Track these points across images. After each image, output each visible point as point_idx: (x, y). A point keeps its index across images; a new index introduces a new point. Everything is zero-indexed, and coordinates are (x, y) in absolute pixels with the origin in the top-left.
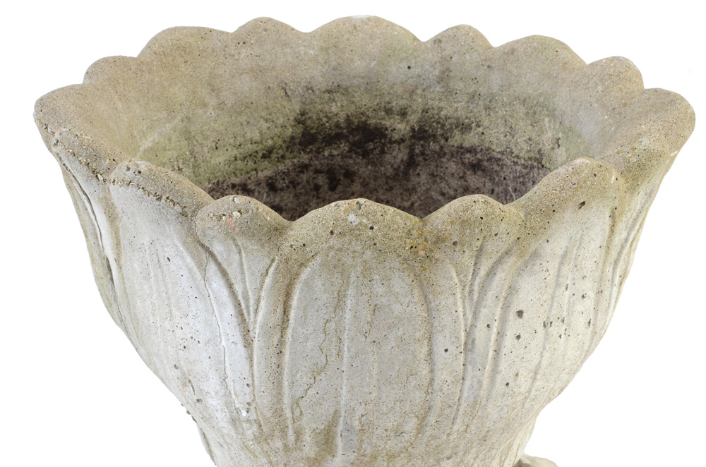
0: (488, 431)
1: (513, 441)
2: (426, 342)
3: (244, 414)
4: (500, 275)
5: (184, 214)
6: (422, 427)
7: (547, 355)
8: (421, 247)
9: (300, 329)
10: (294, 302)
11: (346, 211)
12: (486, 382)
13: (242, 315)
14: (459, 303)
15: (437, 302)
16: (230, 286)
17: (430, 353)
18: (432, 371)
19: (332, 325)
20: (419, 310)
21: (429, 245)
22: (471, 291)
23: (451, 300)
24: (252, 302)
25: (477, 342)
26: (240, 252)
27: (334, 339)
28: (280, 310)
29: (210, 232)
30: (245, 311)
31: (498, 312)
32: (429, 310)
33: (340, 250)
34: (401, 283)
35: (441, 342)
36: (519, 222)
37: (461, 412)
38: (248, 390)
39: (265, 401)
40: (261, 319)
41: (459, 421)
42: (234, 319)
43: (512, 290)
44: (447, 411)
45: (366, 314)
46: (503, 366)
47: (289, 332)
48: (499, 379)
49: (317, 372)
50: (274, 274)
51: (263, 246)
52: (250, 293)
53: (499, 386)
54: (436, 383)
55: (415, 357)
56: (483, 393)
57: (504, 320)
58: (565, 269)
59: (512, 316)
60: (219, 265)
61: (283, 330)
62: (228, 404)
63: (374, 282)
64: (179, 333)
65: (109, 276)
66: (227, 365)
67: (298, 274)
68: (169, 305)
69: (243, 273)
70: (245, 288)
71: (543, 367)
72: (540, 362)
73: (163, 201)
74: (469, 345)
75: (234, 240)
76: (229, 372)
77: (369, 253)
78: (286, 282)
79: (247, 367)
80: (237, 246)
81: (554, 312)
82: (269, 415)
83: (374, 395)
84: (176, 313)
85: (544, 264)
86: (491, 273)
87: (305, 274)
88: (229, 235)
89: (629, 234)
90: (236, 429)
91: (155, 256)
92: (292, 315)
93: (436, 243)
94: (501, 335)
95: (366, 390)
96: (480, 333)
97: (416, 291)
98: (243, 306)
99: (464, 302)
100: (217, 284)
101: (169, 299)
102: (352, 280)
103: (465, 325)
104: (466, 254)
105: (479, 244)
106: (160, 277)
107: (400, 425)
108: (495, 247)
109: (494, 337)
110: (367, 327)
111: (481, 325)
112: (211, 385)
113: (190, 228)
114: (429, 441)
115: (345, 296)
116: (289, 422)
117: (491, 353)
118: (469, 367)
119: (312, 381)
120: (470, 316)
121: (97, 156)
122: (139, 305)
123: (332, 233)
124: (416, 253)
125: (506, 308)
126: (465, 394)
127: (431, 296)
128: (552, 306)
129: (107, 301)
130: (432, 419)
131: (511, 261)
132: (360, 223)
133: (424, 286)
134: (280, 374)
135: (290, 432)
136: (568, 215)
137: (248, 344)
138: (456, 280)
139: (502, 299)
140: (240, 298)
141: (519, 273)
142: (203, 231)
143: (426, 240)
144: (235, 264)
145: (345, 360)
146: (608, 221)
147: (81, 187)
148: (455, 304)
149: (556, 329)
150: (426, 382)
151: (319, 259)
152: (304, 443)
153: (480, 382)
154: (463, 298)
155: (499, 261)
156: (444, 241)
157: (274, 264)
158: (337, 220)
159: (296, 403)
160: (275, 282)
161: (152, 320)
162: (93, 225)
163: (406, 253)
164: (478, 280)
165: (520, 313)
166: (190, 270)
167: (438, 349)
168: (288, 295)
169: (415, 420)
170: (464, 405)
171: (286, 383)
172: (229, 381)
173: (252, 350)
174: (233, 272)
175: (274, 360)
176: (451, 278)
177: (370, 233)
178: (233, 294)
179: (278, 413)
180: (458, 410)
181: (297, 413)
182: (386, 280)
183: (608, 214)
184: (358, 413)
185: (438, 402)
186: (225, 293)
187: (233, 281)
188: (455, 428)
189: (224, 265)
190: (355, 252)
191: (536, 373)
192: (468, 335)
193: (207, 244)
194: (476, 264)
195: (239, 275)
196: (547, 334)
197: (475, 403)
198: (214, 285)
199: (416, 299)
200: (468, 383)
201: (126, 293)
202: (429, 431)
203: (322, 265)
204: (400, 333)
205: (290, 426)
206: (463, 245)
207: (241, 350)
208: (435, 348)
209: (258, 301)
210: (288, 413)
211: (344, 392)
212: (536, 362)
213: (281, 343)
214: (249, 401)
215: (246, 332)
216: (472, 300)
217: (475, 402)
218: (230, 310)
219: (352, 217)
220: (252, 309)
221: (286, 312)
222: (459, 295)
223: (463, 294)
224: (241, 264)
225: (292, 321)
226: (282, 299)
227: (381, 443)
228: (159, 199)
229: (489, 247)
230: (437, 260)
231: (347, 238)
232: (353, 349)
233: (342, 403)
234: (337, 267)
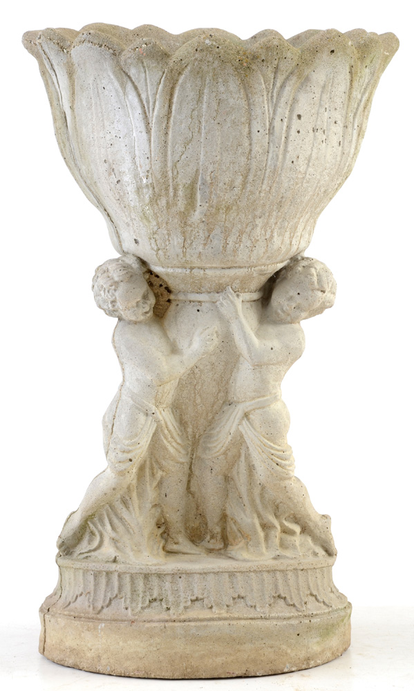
0: (282, 197)
1: (298, 223)
2: (247, 125)
3: (145, 181)
4: (288, 88)
5: (114, 54)
6: (245, 184)
7: (315, 151)
8: (245, 61)
9: (178, 116)
10: (175, 99)
11: (204, 38)
12: (281, 157)
13: (145, 113)
14: (266, 102)
15: (254, 99)
16: (139, 96)
17: (250, 133)
18: (250, 144)
19: (196, 113)
20: (243, 103)
21: (249, 60)
22: (272, 97)
23: (261, 99)
24: (151, 104)
25: (275, 129)
26: (145, 72)
27: (197, 122)
28: (167, 105)
29: (129, 61)
30: (147, 110)
31: (287, 113)
32: (249, 105)
33: (201, 60)
34: (233, 84)
35: (256, 126)
36: (298, 54)
37: (267, 175)
38: (147, 161)
39: (157, 167)
40: (156, 113)
41: (265, 182)
42: (141, 116)
43: (295, 100)
44: (259, 173)
45: (214, 105)
46: (290, 148)
47: (172, 118)
48: (288, 156)
49: (187, 143)
50: (164, 81)
51: (158, 63)
52: (150, 98)
53: (288, 162)
54: (252, 152)
55: (241, 133)
56: (279, 164)
57: (290, 119)
58: (325, 97)
59: (295, 117)
60: (133, 83)
61: (168, 119)
62: (136, 176)
63: (219, 84)
64: (108, 137)
65: (65, 124)
66: (136, 148)
67: (177, 80)
68: (103, 120)
69: (146, 85)
70: (148, 95)
71: (313, 158)
72: (311, 154)
73: (103, 47)
74: (271, 131)
75: (143, 63)
76: (137, 153)
77: (216, 62)
78: (171, 86)
79: (148, 146)
80: (144, 67)
81: (318, 123)
82: (159, 177)
83: (219, 157)
84: (107, 123)
85: (312, 87)
86: (283, 86)
87: (182, 78)
88: (140, 60)
89: (362, 97)
90: (139, 196)
91: (96, 90)
92: (174, 107)
93: (252, 59)
94: (289, 127)
95: (214, 154)
96: (277, 123)
97: (242, 91)
98: (146, 107)
99: (268, 103)
100: (132, 96)
101: (103, 116)
102: (207, 82)
103: (269, 118)
104: (269, 68)
105: (276, 62)
106: (98, 103)
107: (233, 181)
108: (286, 67)
109: (285, 128)
110: (215, 114)
111: (278, 119)
112: (126, 166)
113: (118, 62)
114: (249, 195)
115: (203, 93)
116: (171, 181)
117: (283, 138)
118: (271, 145)
119: (184, 149)
120: (271, 112)
121: (63, 39)
122: (84, 130)
123: (196, 50)
124: (242, 64)
125: (291, 111)
126: (269, 163)
127: (250, 95)
128: (317, 118)
129: (62, 144)
130: (251, 178)
131: (294, 79)
132: (212, 44)
133: (246, 87)
134: (166, 147)
135: (171, 190)
136: (325, 55)
137: (148, 131)
138: (264, 87)
139: (289, 105)
140: (145, 102)
141: (299, 89)
142: (125, 61)
143: (247, 57)
144: (143, 80)
145: (203, 134)
146: (348, 77)
147: (52, 65)
148: (263, 102)
149: (319, 134)
150: (247, 151)
151: (189, 68)
152: (179, 198)
153: (277, 156)
154: (268, 100)
155: (287, 78)
156: (257, 58)
157: (165, 75)
158: (199, 43)
159: (175, 166)
160: (165, 86)
161: (91, 136)
162: (57, 92)
163: (237, 63)
164: (276, 90)
165: (299, 117)
166: (116, 91)
167: (254, 130)
168: (172, 95)
169: (241, 177)
170: (268, 170)
171: (169, 153)
172: (137, 159)
173: (151, 135)
174: (140, 86)
175: (163, 138)
176: (260, 84)
177: (217, 50)
178: (141, 100)
179: (164, 175)
180: (265, 173)
181: (175, 173)
182: (225, 82)
183: (348, 70)
184: (210, 171)
185: (254, 166)
186: (136, 100)
187: (141, 92)
188: (264, 187)
189: (136, 84)
190: (208, 62)
191: (309, 161)
192: (270, 124)
193: (127, 71)
194: (274, 78)
195: (144, 87)
196: (315, 136)
197: (274, 171)
198: (130, 97)
199: (242, 96)
200: (270, 155)
201: (76, 129)
202: (249, 187)
203: (191, 72)
204: (233, 118)
205: (171, 185)
206: (268, 62)
207: (144, 135)
208: (252, 130)
209: (155, 102)
210: (170, 174)
211: (202, 156)
212: (309, 153)
213: (167, 128)
214: (148, 169)
215: (147, 124)
216: (273, 102)
217: (275, 170)
218: (139, 110)
219: (207, 41)
220: (151, 109)
221: (170, 107)
222: (265, 98)
223: (268, 97)
224: (146, 80)
225: (173, 112)
226: (168, 97)
227: (222, 194)
228: (101, 46)
229: (282, 67)
230: (253, 70)
231: (205, 53)
232: (207, 128)
233: (201, 163)
234: (198, 73)
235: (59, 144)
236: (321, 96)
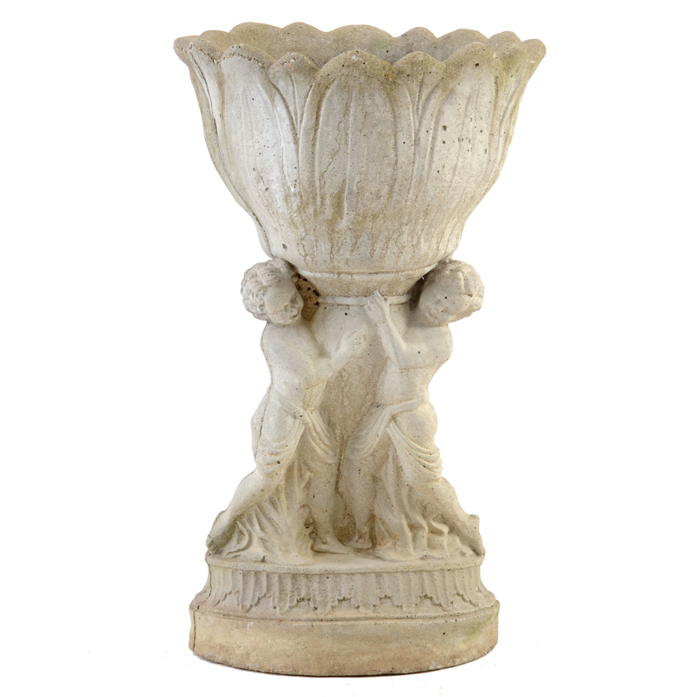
0: (428, 205)
2: (393, 137)
3: (292, 189)
4: (433, 101)
5: (263, 67)
6: (391, 194)
7: (461, 160)
8: (390, 76)
9: (325, 129)
10: (322, 112)
11: (351, 54)
12: (426, 167)
13: (293, 124)
14: (411, 114)
15: (399, 112)
16: (287, 107)
17: (396, 144)
18: (396, 155)
19: (342, 125)
20: (389, 116)
21: (394, 75)
22: (418, 109)
23: (406, 112)
24: (299, 116)
25: (421, 140)
26: (293, 85)
27: (344, 134)
28: (314, 118)
29: (278, 75)
30: (295, 122)
31: (433, 124)
32: (395, 117)
33: (347, 76)
34: (379, 98)
35: (402, 138)
36: (443, 69)
37: (413, 185)
38: (295, 171)
39: (304, 177)
40: (304, 124)
41: (411, 191)
42: (289, 127)
43: (440, 112)
44: (405, 183)
45: (361, 118)
46: (436, 158)
47: (319, 130)
48: (433, 166)
49: (334, 154)
50: (312, 94)
51: (306, 78)
52: (298, 111)
53: (434, 172)
54: (398, 163)
55: (387, 145)
56: (425, 174)
57: (436, 130)
58: (470, 107)
59: (440, 128)
60: (281, 95)
61: (316, 130)
62: (284, 185)
63: (365, 98)
64: (257, 146)
65: (215, 131)
66: (284, 158)
67: (324, 94)
68: (252, 130)
69: (294, 98)
70: (295, 107)
71: (459, 167)
72: (457, 163)
73: (252, 60)
74: (417, 142)
75: (291, 77)
76: (285, 162)
77: (362, 77)
78: (318, 99)
79: (295, 156)
80: (292, 81)
81: (464, 133)
82: (307, 186)
83: (365, 168)
84: (256, 133)
85: (458, 99)
86: (428, 99)
87: (329, 91)
88: (288, 74)
89: (508, 105)
90: (287, 204)
91: (245, 100)
92: (321, 120)
93: (398, 74)
94: (434, 138)
95: (360, 165)
96: (422, 135)
97: (388, 104)
98: (294, 118)
99: (414, 115)
100: (280, 108)
101: (252, 126)
102: (354, 95)
103: (415, 129)
104: (415, 82)
105: (421, 77)
106: (247, 113)
107: (379, 191)
108: (431, 81)
109: (430, 139)
110: (361, 126)
111: (423, 130)
112: (274, 175)
113: (267, 75)
114: (395, 204)
115: (350, 107)
116: (318, 190)
117: (429, 149)
118: (417, 155)
119: (331, 160)
120: (417, 124)
121: (213, 50)
122: (233, 138)
123: (343, 66)
124: (387, 79)
125: (437, 122)
126: (415, 173)
127: (396, 108)
128: (463, 129)
129: (212, 150)
130: (397, 187)
131: (439, 91)
132: (358, 60)
133: (392, 100)
134: (314, 158)
135: (318, 199)
136: (470, 69)
137: (296, 142)
138: (409, 100)
139: (435, 117)
140: (293, 114)
141: (444, 102)
142: (274, 75)
143: (393, 72)
144: (291, 93)
145: (349, 146)
146: (494, 87)
147: (202, 74)
148: (409, 115)
149: (465, 144)
150: (393, 162)
151: (336, 82)
152: (326, 207)
153: (423, 166)
154: (413, 112)
155: (432, 92)
156: (402, 73)
157: (312, 89)
158: (346, 59)
159: (322, 175)
160: (312, 99)
161: (241, 144)
162: (207, 100)
163: (382, 78)
164: (421, 103)
165: (445, 128)
166: (265, 102)
167: (400, 142)
168: (319, 108)
169: (387, 187)
170: (414, 180)
171: (317, 163)
172: (285, 169)
173: (298, 146)
174: (289, 98)
175: (310, 149)
176: (406, 97)
177: (363, 66)
178: (289, 112)
179: (312, 184)
180: (411, 183)
181: (323, 183)
182: (372, 96)
183: (493, 81)
184: (356, 181)
185: (400, 177)
186: (284, 112)
187: (289, 104)
188: (410, 196)
189: (284, 96)
190: (355, 77)
191: (455, 170)
192: (416, 135)
193: (275, 84)
194: (420, 91)
195: (292, 99)
196: (460, 146)
197: (420, 181)
198: (278, 109)
199: (388, 109)
200: (416, 165)
201: (225, 136)
202: (395, 197)
203: (338, 86)
204: (379, 130)
205: (318, 193)
206: (413, 77)
207: (292, 145)
208: (398, 141)
209: (302, 115)
210: (317, 183)
211: (348, 167)
212: (454, 162)
213: (314, 139)
214: (296, 178)
215: (295, 135)
216: (418, 114)
217: (421, 179)
218: (287, 122)
219: (354, 57)
220: (299, 120)
221: (317, 119)
222: (411, 110)
223: (413, 110)
224: (294, 93)
225: (321, 124)
226: (315, 110)
227: (368, 203)
228: (250, 60)
229: (427, 80)
230: (399, 84)
231: (351, 69)
232: (353, 140)
233: (347, 174)
234: (345, 88)
235: (209, 149)
236: (466, 107)
